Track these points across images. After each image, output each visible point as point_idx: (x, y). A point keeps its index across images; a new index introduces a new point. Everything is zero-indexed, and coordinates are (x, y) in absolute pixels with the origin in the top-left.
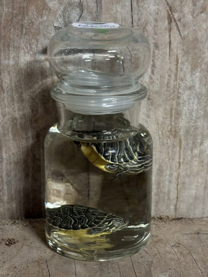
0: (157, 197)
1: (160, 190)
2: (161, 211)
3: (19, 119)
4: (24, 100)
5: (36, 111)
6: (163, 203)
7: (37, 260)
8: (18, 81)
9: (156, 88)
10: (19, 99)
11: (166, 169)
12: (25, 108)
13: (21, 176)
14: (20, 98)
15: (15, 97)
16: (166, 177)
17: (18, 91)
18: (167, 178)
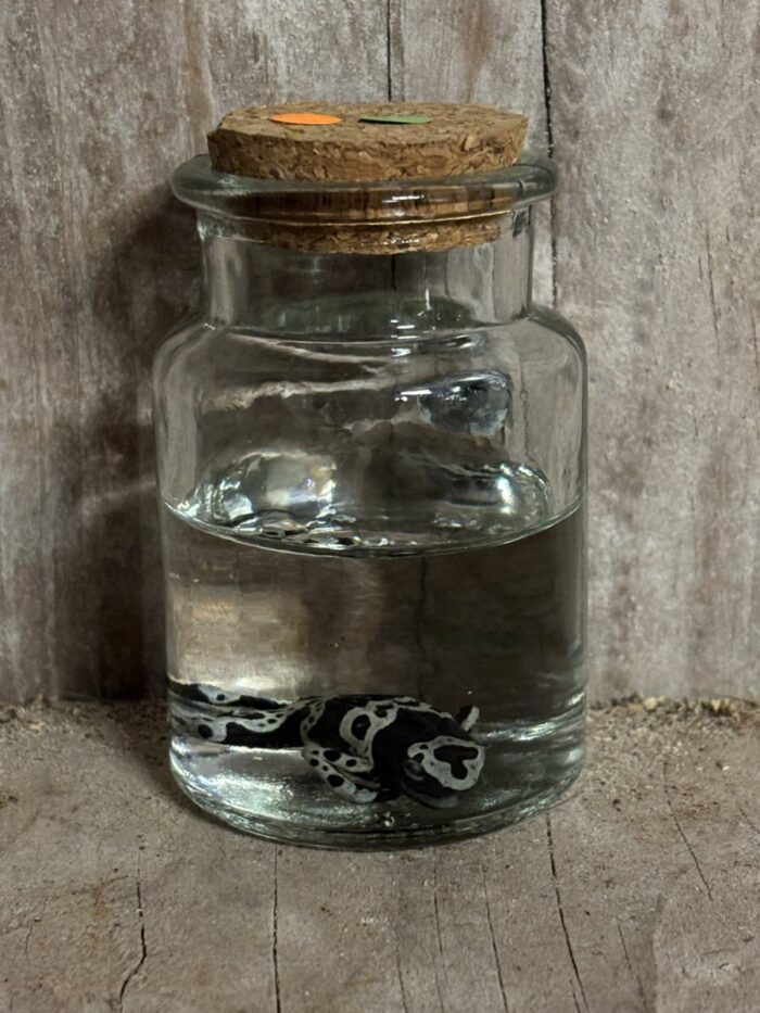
0: (700, 608)
1: (713, 575)
2: (719, 676)
3: (31, 212)
4: (53, 119)
5: (109, 172)
6: (730, 636)
7: (95, 882)
8: (19, 21)
9: (699, 60)
10: (27, 112)
11: (747, 470)
12: (55, 157)
13: (44, 497)
14: (33, 109)
15: (10, 105)
16: (744, 511)
17: (21, 72)
18: (753, 515)
